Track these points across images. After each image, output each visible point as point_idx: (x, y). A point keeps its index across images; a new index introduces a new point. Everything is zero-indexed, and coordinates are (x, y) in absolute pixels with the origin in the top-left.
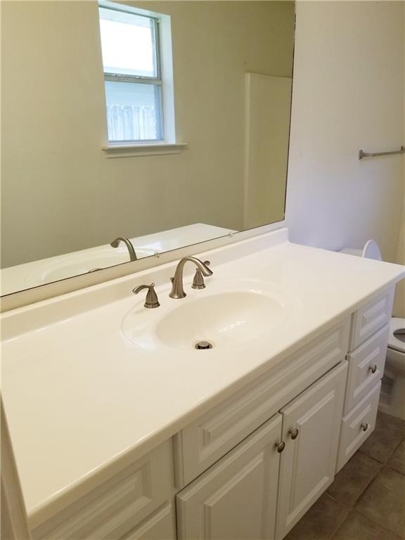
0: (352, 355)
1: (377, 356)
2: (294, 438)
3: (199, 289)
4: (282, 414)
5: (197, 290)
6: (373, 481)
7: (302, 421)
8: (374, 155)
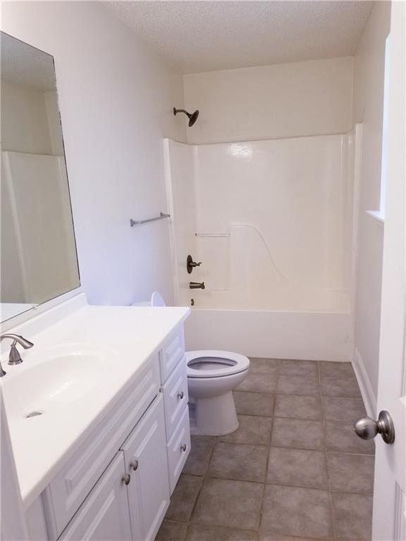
0: (164, 387)
1: (181, 385)
2: (135, 469)
3: (16, 364)
4: (123, 450)
5: (15, 366)
6: (199, 493)
7: (138, 454)
8: (143, 222)
